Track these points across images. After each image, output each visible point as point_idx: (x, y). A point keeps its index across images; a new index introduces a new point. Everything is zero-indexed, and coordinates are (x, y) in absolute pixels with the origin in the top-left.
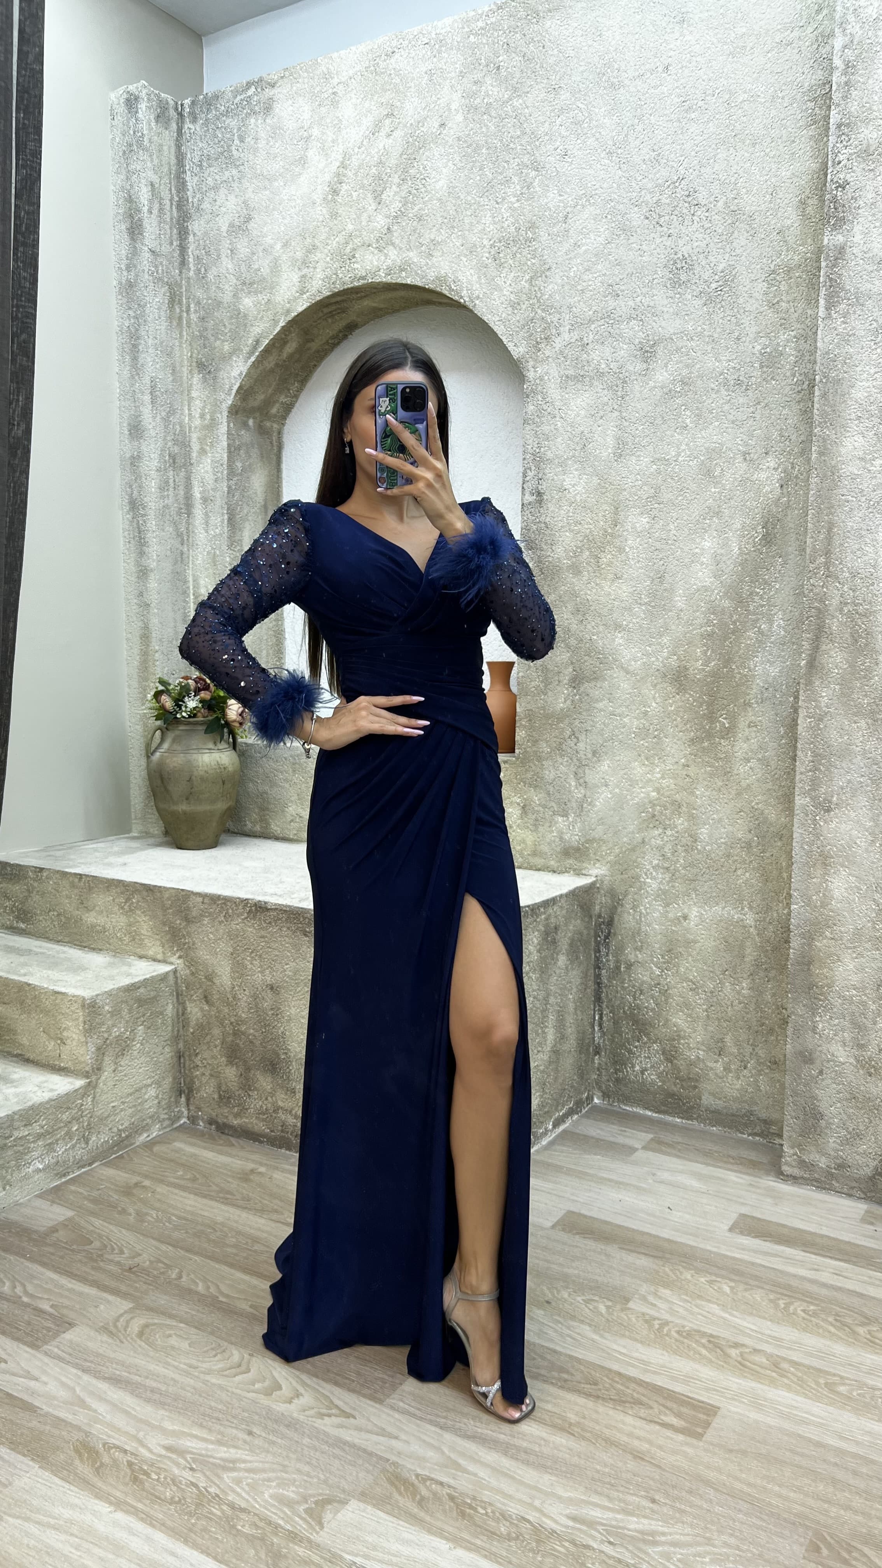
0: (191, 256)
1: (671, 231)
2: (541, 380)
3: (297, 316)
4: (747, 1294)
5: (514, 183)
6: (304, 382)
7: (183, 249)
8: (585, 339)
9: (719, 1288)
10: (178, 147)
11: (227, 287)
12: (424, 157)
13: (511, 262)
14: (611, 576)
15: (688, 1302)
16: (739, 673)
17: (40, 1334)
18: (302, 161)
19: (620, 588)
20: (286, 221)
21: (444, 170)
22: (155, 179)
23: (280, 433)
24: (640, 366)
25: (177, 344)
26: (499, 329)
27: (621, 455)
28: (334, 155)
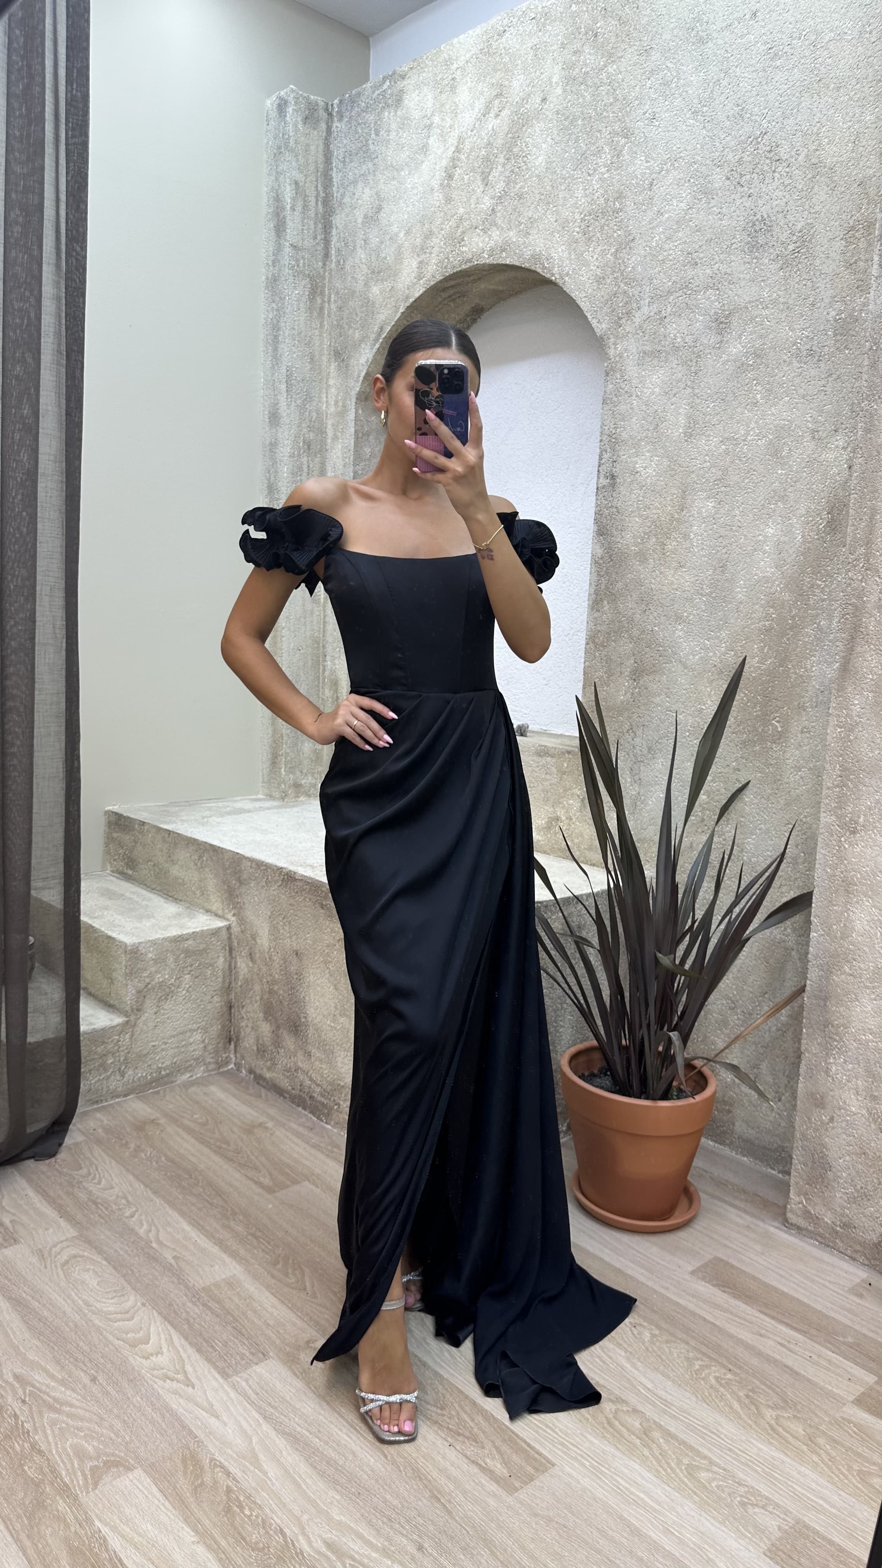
0: (333, 248)
1: (751, 191)
2: (621, 357)
5: (605, 153)
7: (327, 242)
8: (663, 312)
10: (327, 145)
11: (360, 276)
12: (526, 135)
13: (598, 235)
14: (675, 564)
16: (795, 673)
18: (424, 149)
19: (683, 577)
20: (409, 209)
21: (544, 146)
22: (300, 177)
24: (714, 339)
25: (317, 333)
26: (584, 305)
27: (691, 435)
28: (450, 140)
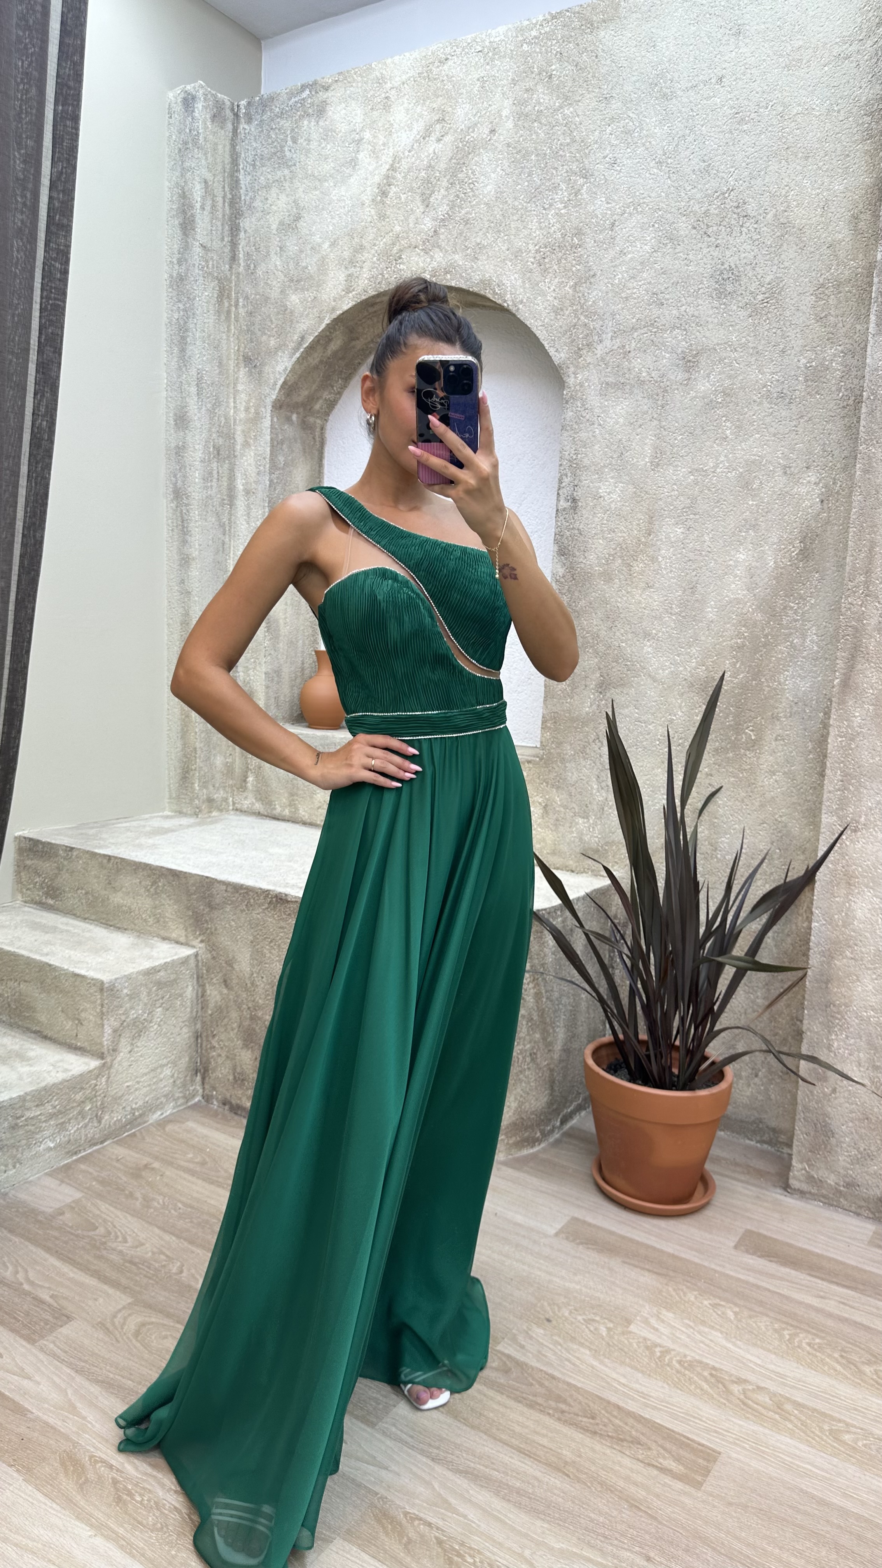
0: (242, 252)
1: (718, 241)
2: (581, 386)
3: (343, 314)
4: (751, 1322)
5: (562, 190)
6: (347, 379)
7: (234, 245)
8: (627, 347)
9: (723, 1313)
10: (233, 146)
11: (274, 283)
12: (473, 162)
13: (556, 267)
14: (643, 585)
15: (691, 1327)
16: (769, 686)
17: (38, 1327)
18: (353, 163)
19: (651, 597)
20: (335, 221)
22: (209, 176)
23: (322, 429)
24: (681, 376)
25: (225, 337)
26: (541, 334)
27: (658, 465)
28: (384, 157)
